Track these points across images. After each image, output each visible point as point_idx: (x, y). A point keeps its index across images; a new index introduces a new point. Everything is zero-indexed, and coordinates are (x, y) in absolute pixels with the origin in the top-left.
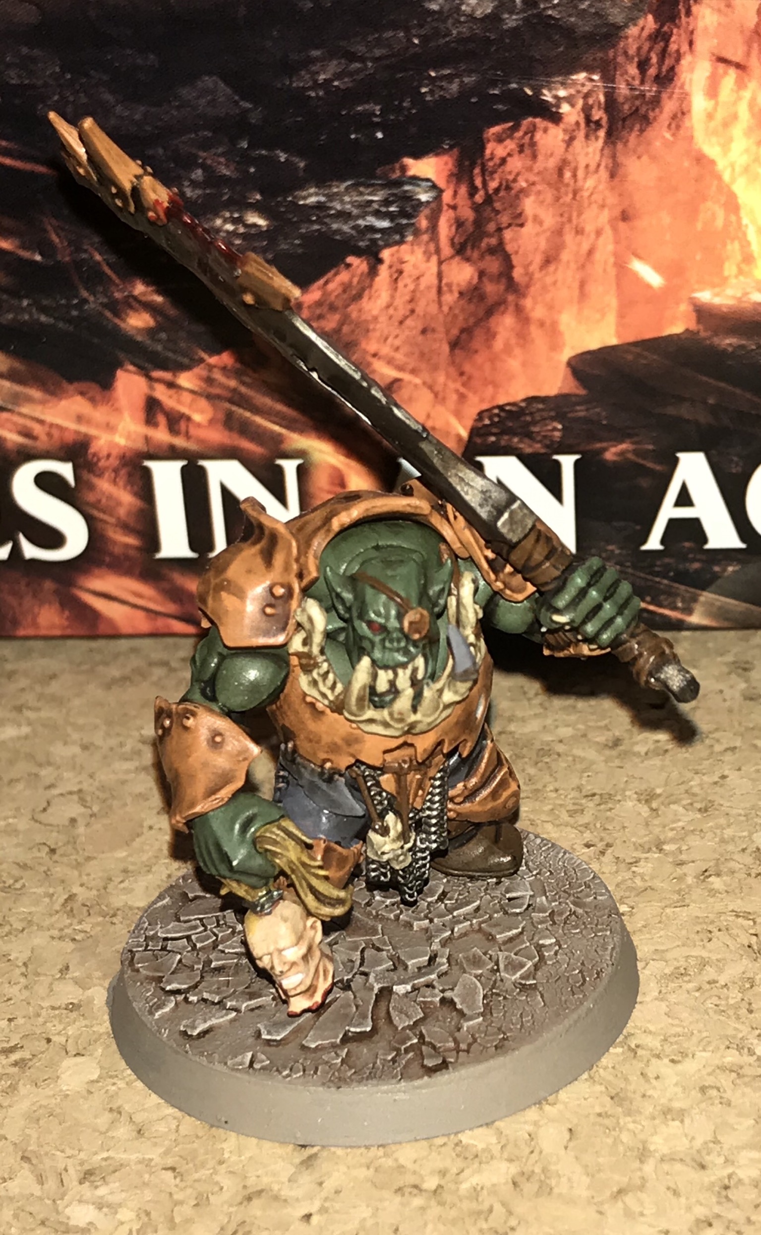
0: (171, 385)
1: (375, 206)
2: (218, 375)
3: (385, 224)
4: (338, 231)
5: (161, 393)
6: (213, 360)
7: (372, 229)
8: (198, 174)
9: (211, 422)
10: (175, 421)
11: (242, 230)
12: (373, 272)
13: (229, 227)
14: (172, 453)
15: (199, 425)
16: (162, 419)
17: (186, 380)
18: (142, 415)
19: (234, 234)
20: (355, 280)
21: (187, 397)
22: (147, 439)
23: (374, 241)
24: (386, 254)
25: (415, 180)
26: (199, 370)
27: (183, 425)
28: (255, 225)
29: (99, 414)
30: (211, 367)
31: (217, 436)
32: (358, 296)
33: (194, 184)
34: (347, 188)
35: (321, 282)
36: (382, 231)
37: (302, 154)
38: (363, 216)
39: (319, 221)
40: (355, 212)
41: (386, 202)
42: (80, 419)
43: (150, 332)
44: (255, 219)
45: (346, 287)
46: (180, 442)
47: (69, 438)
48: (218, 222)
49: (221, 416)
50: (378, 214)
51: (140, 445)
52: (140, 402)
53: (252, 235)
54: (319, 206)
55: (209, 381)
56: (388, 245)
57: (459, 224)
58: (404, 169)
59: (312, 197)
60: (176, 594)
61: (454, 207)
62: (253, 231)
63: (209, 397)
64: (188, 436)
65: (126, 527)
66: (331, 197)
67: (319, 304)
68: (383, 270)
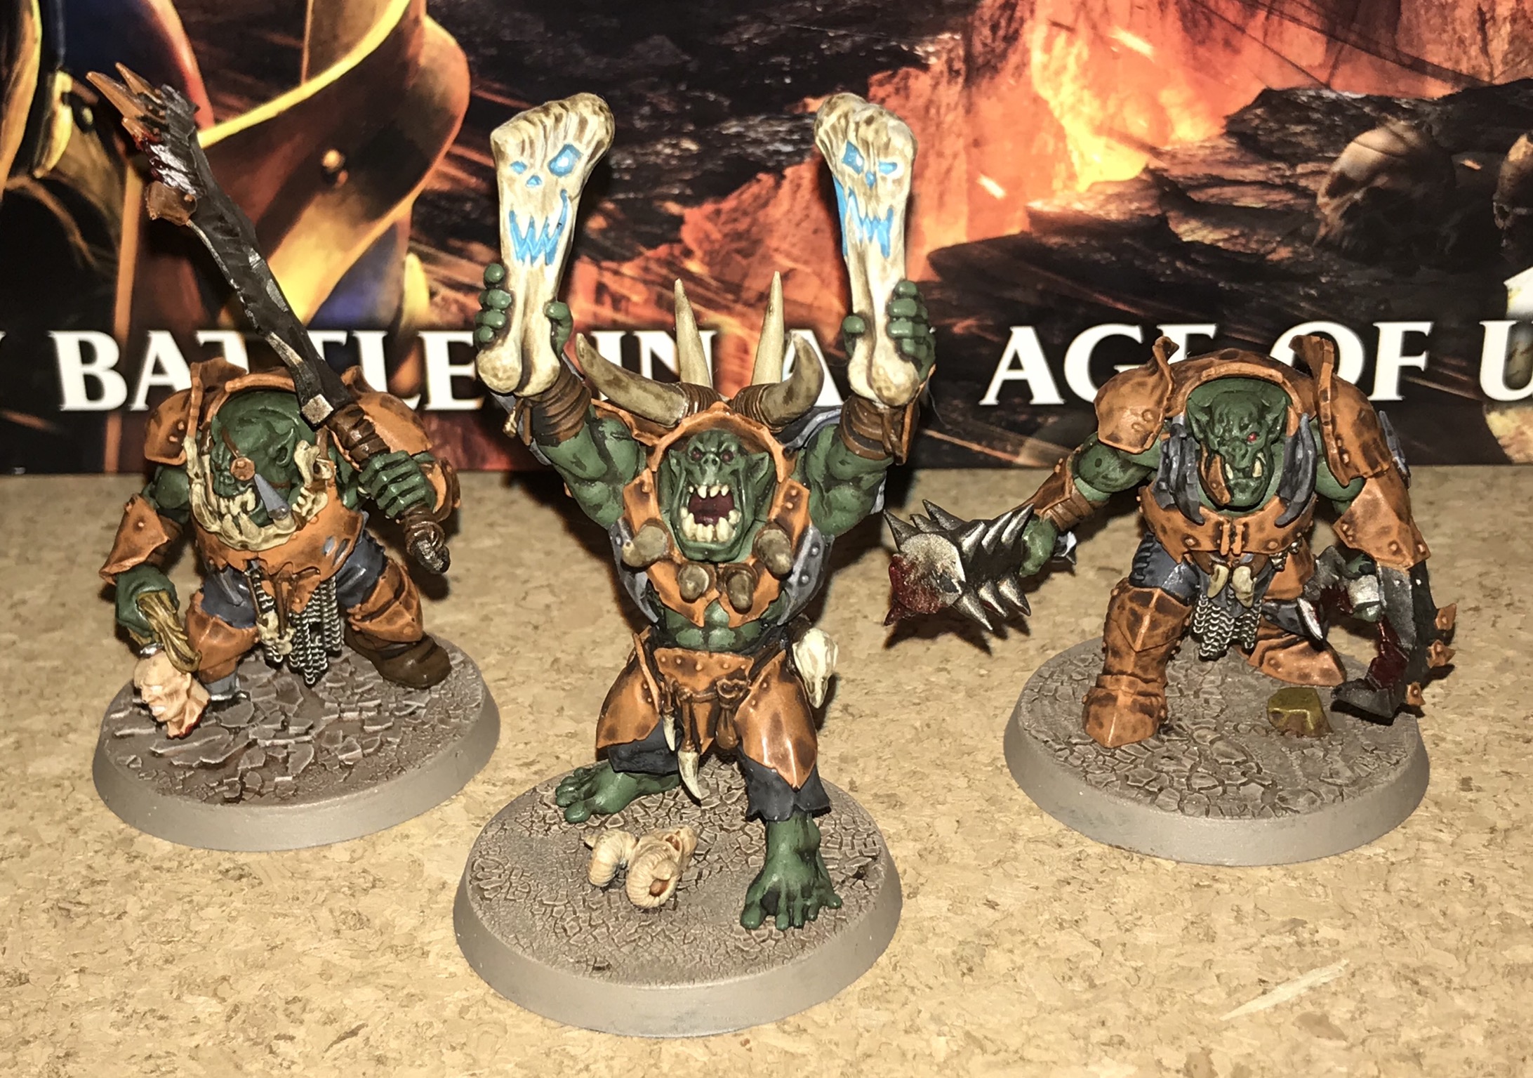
0: (616, 273)
1: (782, 135)
2: (654, 266)
3: (789, 149)
4: (752, 154)
5: (608, 279)
6: (649, 253)
7: (778, 152)
8: (646, 110)
9: (646, 301)
10: (618, 301)
11: (677, 153)
12: (778, 185)
13: (668, 151)
14: (613, 326)
15: (636, 304)
16: (607, 300)
17: (628, 269)
18: (592, 296)
19: (671, 156)
20: (764, 192)
21: (627, 282)
22: (595, 315)
23: (779, 162)
24: (788, 172)
25: (814, 115)
26: (638, 262)
27: (623, 304)
28: (688, 150)
30: (648, 259)
31: (650, 312)
32: (765, 204)
33: (643, 118)
34: (762, 122)
35: (736, 194)
36: (788, 154)
37: (727, 96)
38: (771, 142)
39: (739, 146)
40: (766, 139)
41: (791, 132)
43: (603, 232)
44: (688, 145)
45: (756, 197)
46: (620, 317)
48: (659, 147)
49: (654, 297)
50: (784, 141)
51: (590, 320)
52: (592, 286)
53: (686, 156)
54: (739, 135)
55: (646, 269)
56: (790, 165)
58: (805, 106)
59: (733, 128)
62: (687, 154)
63: (646, 282)
64: (627, 313)
66: (748, 128)
67: (735, 210)
68: (786, 186)
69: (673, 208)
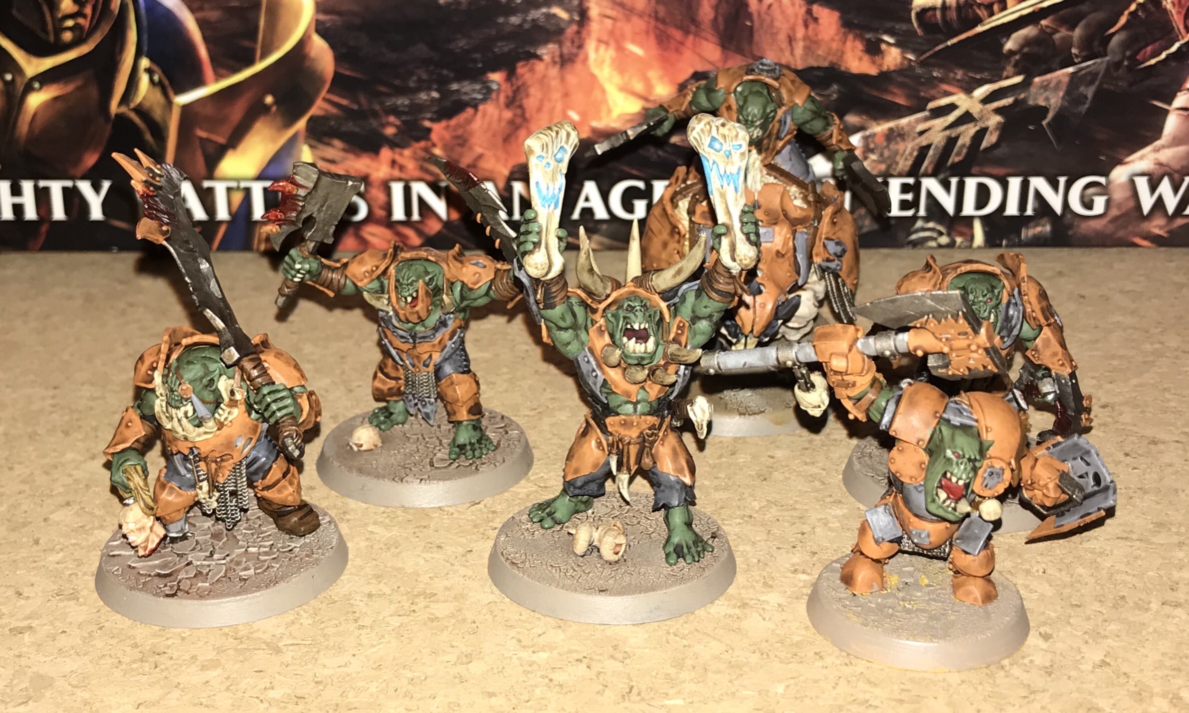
0: (401, 154)
1: (477, 90)
2: (417, 151)
3: (480, 97)
4: (464, 99)
5: (398, 158)
6: (416, 145)
7: (475, 99)
8: (415, 78)
9: (415, 168)
10: (402, 168)
11: (429, 98)
12: (476, 113)
13: (425, 97)
14: (399, 180)
15: (410, 169)
16: (397, 167)
17: (407, 152)
18: (390, 166)
19: (427, 99)
20: (469, 117)
21: (406, 159)
22: (391, 174)
23: (476, 103)
24: (480, 108)
25: (492, 81)
26: (411, 149)
27: (404, 169)
29: (374, 164)
30: (415, 148)
31: (417, 173)
32: (470, 123)
34: (468, 84)
36: (479, 99)
37: (452, 71)
38: (473, 94)
39: (458, 95)
40: (470, 92)
41: (481, 89)
42: (368, 166)
43: (395, 135)
44: (435, 95)
45: (466, 119)
46: (403, 176)
47: (363, 174)
49: (418, 166)
50: (478, 93)
51: (388, 177)
52: (389, 161)
53: (433, 100)
54: (457, 91)
55: (415, 153)
56: (481, 104)
57: (507, 97)
58: (487, 78)
59: (455, 86)
60: (398, 234)
61: (505, 92)
63: (415, 159)
64: (406, 173)
65: (381, 208)
66: (462, 87)
67: (456, 125)
68: (479, 115)
69: (427, 124)
